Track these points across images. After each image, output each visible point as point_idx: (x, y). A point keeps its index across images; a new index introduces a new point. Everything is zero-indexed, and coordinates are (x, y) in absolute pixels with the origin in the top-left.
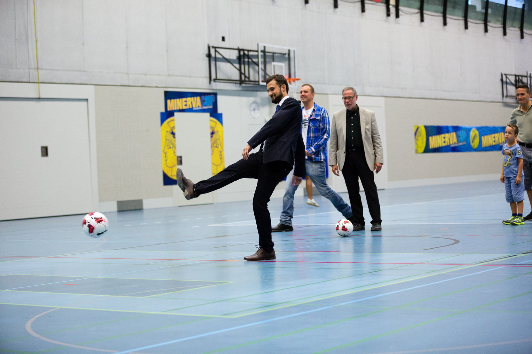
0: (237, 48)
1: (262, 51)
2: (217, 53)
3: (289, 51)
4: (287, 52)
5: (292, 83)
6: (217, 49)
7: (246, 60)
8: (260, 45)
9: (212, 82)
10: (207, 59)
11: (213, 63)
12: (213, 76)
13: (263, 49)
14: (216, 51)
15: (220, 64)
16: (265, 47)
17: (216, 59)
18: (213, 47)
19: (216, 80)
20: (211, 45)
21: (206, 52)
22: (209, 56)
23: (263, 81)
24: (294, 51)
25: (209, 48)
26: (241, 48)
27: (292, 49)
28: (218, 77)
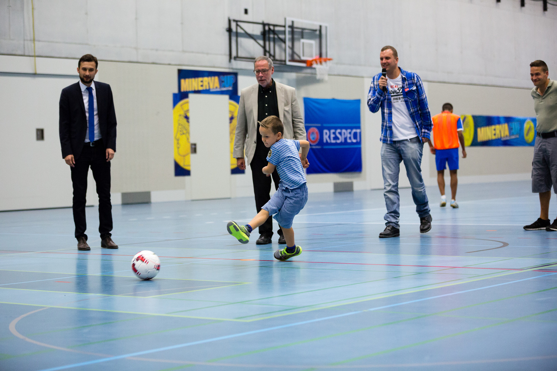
0: (261, 21)
1: (289, 27)
2: (239, 28)
3: (321, 27)
4: (318, 28)
5: (323, 63)
6: (239, 23)
7: (272, 36)
8: (288, 19)
9: (233, 61)
10: (227, 34)
11: (234, 39)
12: (234, 54)
13: (290, 24)
14: (237, 25)
15: (242, 40)
16: (293, 22)
17: (237, 35)
18: (234, 21)
19: (237, 58)
20: (232, 18)
21: (227, 26)
22: (229, 30)
23: (290, 61)
24: (326, 27)
25: (230, 21)
26: (266, 22)
27: (324, 25)
28: (240, 55)
